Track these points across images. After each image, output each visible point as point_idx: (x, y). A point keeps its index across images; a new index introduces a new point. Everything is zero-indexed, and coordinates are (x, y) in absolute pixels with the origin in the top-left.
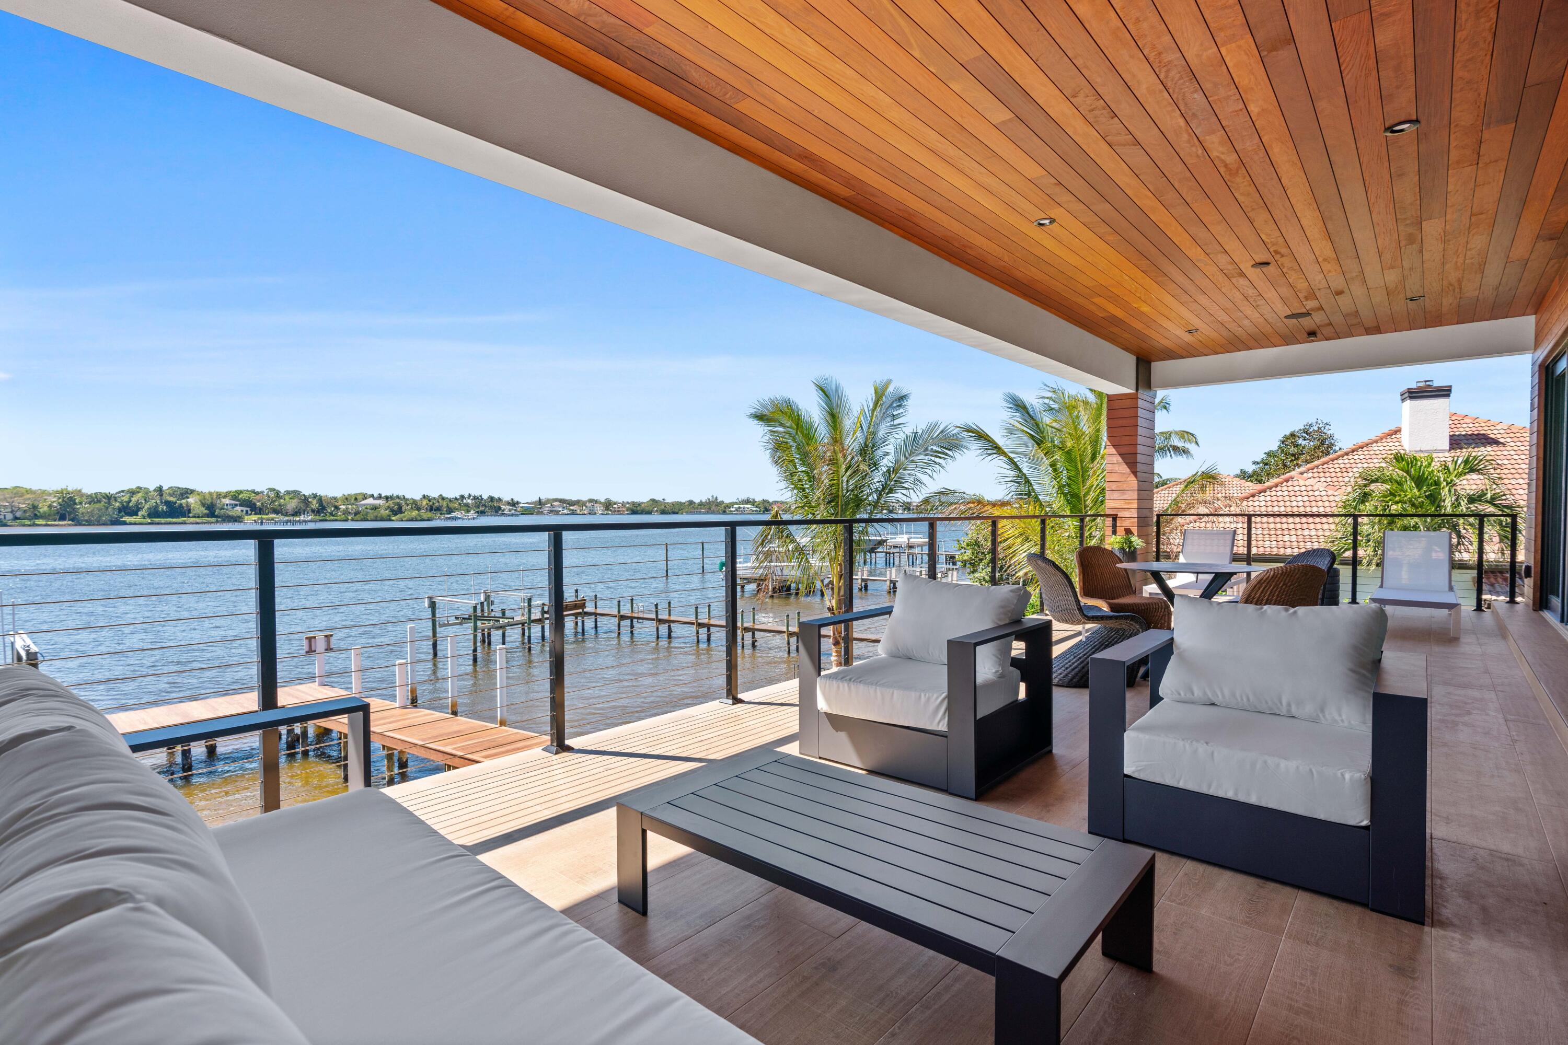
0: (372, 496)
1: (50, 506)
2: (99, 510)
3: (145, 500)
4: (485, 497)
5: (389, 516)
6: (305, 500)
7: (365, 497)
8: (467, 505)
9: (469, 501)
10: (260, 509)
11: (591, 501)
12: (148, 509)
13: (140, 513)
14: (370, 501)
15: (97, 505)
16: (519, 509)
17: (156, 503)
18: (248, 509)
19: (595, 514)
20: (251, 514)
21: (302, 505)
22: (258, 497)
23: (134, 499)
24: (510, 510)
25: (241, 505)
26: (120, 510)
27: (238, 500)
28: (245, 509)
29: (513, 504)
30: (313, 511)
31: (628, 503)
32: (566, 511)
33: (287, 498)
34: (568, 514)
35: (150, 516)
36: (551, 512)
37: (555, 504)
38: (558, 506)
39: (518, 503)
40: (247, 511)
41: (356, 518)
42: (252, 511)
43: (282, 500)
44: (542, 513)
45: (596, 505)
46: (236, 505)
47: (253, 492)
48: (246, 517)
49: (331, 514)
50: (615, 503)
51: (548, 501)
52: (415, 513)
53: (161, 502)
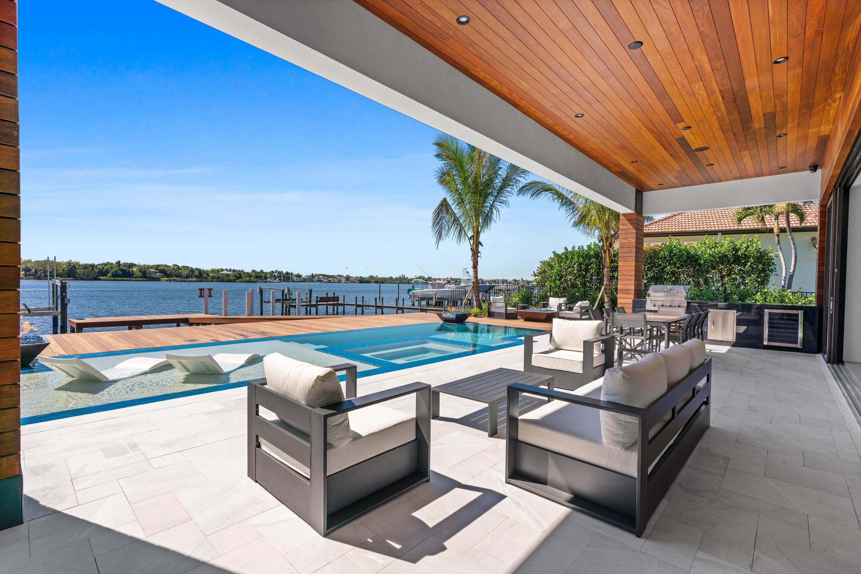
0: (226, 269)
1: (63, 270)
2: (88, 272)
3: (111, 268)
4: (284, 272)
5: (235, 280)
6: (192, 270)
7: (223, 270)
8: (275, 276)
9: (276, 274)
10: (169, 275)
11: (339, 276)
12: (113, 272)
13: (108, 275)
14: (225, 272)
15: (87, 270)
16: (301, 279)
17: (117, 270)
18: (163, 275)
19: (341, 282)
20: (164, 277)
21: (191, 273)
22: (168, 269)
23: (106, 267)
24: (297, 279)
25: (159, 273)
26: (98, 273)
27: (158, 270)
28: (161, 274)
29: (299, 276)
30: (196, 276)
31: (358, 277)
32: (326, 281)
33: (183, 269)
34: (327, 282)
35: (113, 276)
36: (318, 281)
37: (320, 277)
38: (321, 278)
39: (301, 276)
40: (162, 276)
41: (217, 280)
42: (165, 275)
43: (180, 271)
44: (313, 281)
45: (341, 278)
46: (157, 272)
47: (166, 265)
48: (162, 279)
49: (205, 278)
50: (352, 277)
51: (317, 275)
52: (248, 278)
53: (119, 270)
